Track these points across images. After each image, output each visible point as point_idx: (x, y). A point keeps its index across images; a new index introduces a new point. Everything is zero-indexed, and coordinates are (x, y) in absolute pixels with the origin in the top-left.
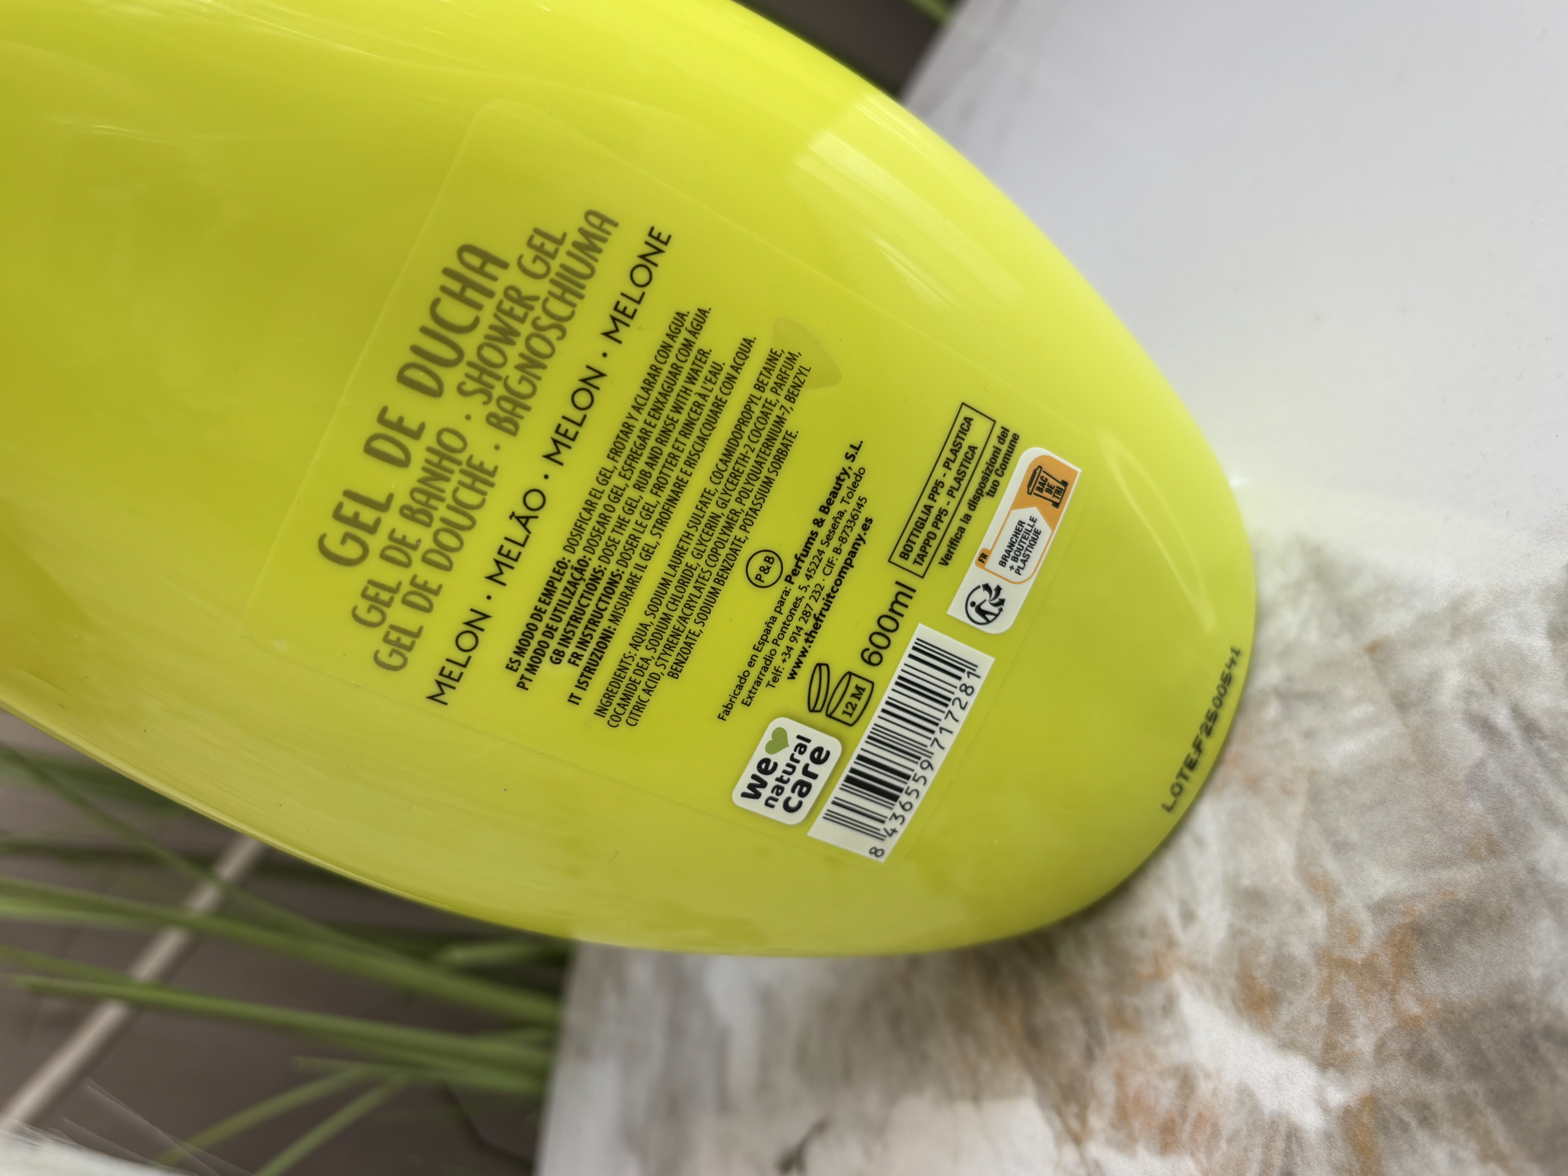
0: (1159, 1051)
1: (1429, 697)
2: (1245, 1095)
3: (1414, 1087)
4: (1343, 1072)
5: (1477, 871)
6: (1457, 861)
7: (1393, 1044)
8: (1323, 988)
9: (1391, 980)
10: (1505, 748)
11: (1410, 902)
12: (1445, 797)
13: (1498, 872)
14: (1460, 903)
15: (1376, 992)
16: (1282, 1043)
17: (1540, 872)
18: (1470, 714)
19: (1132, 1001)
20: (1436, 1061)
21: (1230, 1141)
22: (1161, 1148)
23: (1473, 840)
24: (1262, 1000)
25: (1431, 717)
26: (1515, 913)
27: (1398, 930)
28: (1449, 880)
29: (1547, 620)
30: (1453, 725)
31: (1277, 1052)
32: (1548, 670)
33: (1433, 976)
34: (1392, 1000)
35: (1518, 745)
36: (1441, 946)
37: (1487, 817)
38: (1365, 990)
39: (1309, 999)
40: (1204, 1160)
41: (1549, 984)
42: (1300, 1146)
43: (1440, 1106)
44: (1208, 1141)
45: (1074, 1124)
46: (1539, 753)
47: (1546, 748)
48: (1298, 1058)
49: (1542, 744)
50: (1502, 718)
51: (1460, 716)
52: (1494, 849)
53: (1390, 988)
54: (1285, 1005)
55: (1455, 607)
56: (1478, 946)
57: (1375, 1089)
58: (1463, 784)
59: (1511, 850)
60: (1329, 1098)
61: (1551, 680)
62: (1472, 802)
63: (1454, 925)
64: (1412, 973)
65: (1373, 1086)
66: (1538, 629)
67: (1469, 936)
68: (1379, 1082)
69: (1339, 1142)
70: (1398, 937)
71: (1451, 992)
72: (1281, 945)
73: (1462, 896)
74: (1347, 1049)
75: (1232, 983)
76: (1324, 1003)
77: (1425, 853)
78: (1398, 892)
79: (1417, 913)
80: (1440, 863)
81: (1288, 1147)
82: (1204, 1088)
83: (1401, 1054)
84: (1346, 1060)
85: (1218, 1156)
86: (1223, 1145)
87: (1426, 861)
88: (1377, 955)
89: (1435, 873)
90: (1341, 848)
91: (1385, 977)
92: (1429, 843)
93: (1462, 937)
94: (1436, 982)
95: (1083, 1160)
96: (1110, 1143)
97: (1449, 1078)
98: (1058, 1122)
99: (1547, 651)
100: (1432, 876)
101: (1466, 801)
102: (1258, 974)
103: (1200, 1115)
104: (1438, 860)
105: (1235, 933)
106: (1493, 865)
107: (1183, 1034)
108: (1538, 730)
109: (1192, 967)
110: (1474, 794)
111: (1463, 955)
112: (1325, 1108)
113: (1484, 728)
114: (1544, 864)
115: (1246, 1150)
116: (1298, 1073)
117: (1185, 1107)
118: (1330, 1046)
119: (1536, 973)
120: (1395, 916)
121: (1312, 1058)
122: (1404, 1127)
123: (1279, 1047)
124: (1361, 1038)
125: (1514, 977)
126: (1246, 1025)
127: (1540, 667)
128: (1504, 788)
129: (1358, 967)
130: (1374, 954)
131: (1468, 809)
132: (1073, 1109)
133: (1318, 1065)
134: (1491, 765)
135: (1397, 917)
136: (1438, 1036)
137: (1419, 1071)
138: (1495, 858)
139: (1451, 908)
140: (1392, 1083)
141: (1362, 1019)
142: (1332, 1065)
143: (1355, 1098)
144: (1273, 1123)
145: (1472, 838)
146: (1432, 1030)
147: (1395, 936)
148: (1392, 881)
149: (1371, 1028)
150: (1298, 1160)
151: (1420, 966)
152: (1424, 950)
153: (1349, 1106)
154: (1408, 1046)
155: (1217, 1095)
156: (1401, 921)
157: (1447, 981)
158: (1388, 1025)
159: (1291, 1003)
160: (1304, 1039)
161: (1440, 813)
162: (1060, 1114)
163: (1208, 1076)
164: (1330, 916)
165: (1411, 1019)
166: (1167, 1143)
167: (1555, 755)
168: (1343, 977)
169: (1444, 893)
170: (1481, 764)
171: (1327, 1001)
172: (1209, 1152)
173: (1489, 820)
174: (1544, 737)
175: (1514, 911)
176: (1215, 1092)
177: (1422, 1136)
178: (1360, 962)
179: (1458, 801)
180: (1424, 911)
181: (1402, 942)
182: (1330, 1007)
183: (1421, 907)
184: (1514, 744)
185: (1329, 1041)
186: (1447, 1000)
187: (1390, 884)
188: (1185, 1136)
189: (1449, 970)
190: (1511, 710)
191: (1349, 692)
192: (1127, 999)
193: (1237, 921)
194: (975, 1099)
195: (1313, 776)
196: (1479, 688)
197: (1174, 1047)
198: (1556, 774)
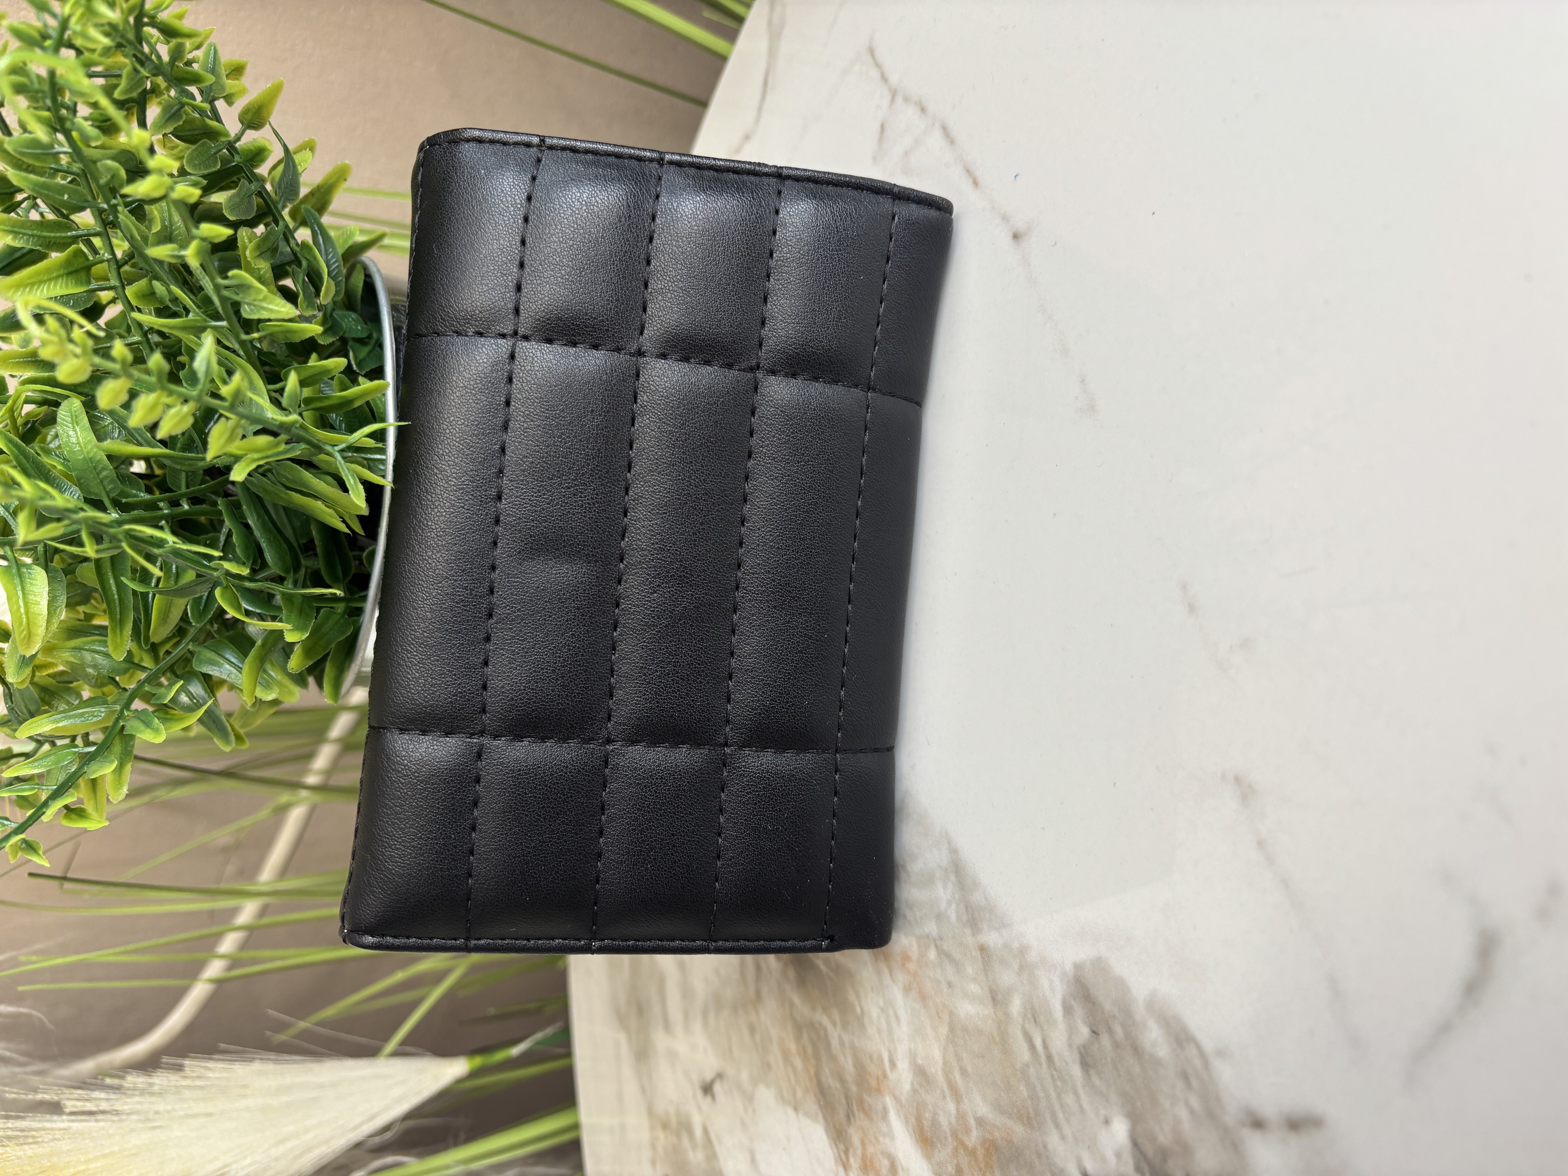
0: (881, 1139)
1: (1007, 1004)
5: (1022, 1130)
6: (1014, 1118)
8: (954, 1152)
9: (983, 1168)
10: (1038, 1063)
11: (992, 1128)
12: (1011, 1074)
13: (1031, 1137)
14: (1014, 1144)
17: (1048, 1150)
18: (1024, 1029)
19: (868, 1100)
23: (1022, 1110)
24: (927, 1140)
25: (1007, 1018)
27: (987, 1141)
28: (1010, 1128)
29: (1062, 994)
30: (1016, 1030)
32: (1061, 1028)
35: (1044, 1066)
36: (1004, 1164)
37: (1028, 1101)
38: (972, 1166)
39: (947, 1154)
45: (843, 1156)
46: (1052, 1077)
47: (1056, 1077)
49: (1054, 1073)
50: (1038, 1042)
51: (1020, 1028)
52: (1030, 1122)
54: (937, 1150)
55: (1022, 950)
58: (1019, 1072)
59: (1037, 1128)
61: (1061, 1034)
62: (1022, 1086)
63: (1010, 1155)
66: (1059, 997)
67: (1016, 1166)
70: (987, 1145)
72: (935, 1114)
73: (1015, 1140)
75: (913, 1120)
77: (1000, 1102)
78: (988, 1118)
80: (1006, 1114)
87: (1001, 1108)
89: (1004, 1118)
90: (963, 1072)
91: (980, 1165)
92: (1002, 1098)
93: (1014, 1165)
98: (836, 1151)
99: (1061, 1015)
101: (1020, 1083)
102: (925, 1123)
104: (1005, 1111)
105: (915, 1091)
106: (1029, 1132)
107: (892, 1136)
108: (1054, 1063)
109: (895, 1097)
110: (1023, 1082)
113: (1030, 1043)
114: (1050, 1147)
120: (986, 1131)
126: (920, 1151)
127: (1057, 1023)
128: (1036, 1088)
129: (969, 1150)
130: (976, 1148)
131: (1020, 1089)
132: (842, 1147)
134: (1032, 1070)
138: (1030, 1128)
139: (1010, 1144)
145: (1021, 1108)
147: (985, 1143)
151: (995, 1168)
152: (997, 1160)
156: (988, 1136)
161: (1008, 1083)
162: (836, 1145)
163: (903, 1168)
164: (958, 1110)
167: (1059, 1083)
168: (962, 1152)
170: (1027, 1065)
171: (955, 1161)
173: (1029, 1104)
174: (1055, 1069)
178: (970, 1148)
179: (1016, 1081)
181: (988, 1149)
182: (956, 1165)
183: (997, 1134)
184: (1042, 1064)
187: (985, 1110)
190: (1043, 1041)
191: (970, 970)
192: (865, 1096)
193: (915, 1083)
194: (796, 1109)
195: (951, 1014)
196: (1029, 1016)
197: (887, 1141)
198: (1059, 1096)
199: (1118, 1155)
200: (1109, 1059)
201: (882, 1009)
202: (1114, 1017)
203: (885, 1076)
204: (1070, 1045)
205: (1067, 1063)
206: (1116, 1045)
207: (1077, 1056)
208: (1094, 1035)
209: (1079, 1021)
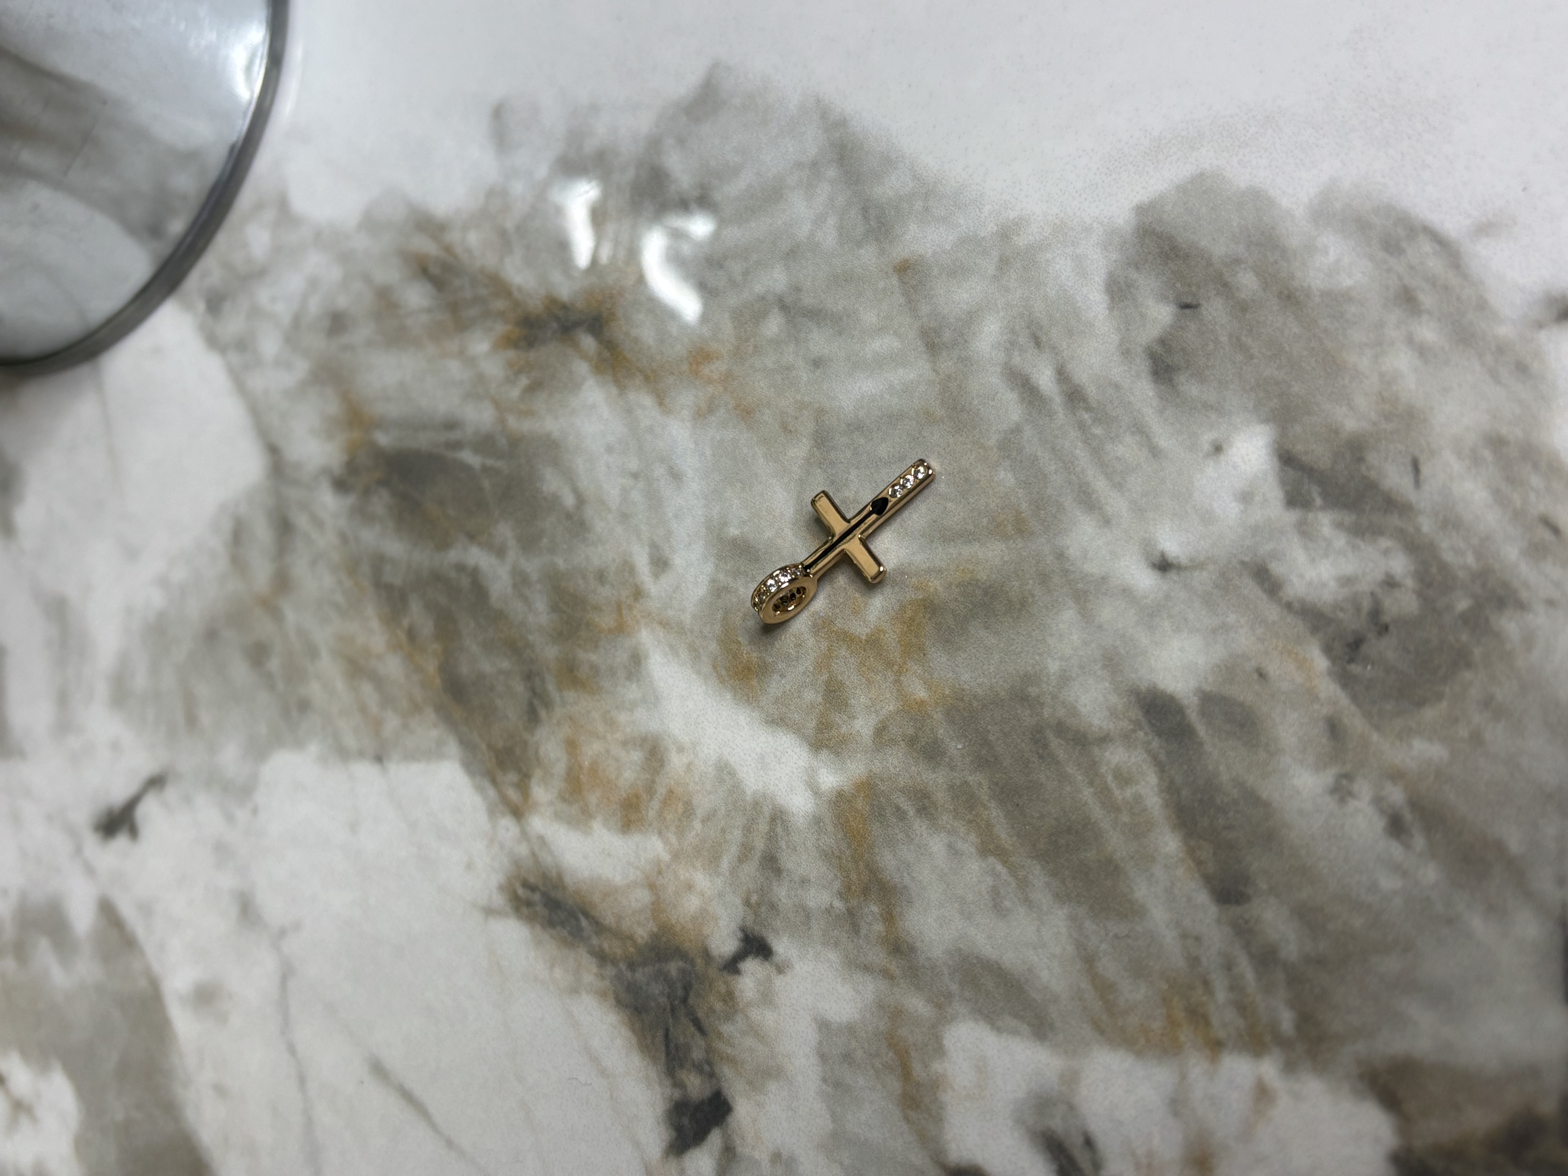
0: (623, 718)
1: (966, 341)
2: (725, 772)
3: (915, 775)
4: (837, 754)
5: (1002, 551)
6: (980, 537)
7: (895, 728)
8: (821, 663)
9: (898, 660)
10: (1045, 416)
11: (925, 577)
12: (974, 463)
13: (1024, 554)
14: (979, 583)
15: (880, 672)
16: (770, 719)
17: (1069, 560)
18: (1011, 369)
19: (587, 657)
20: (940, 750)
21: (706, 820)
22: (623, 826)
23: (1001, 515)
24: (749, 669)
25: (966, 366)
26: (1038, 601)
27: (909, 607)
28: (970, 558)
29: (1107, 271)
30: (990, 379)
31: (765, 728)
32: (1103, 331)
33: (944, 659)
34: (897, 681)
35: (1060, 414)
36: (955, 629)
37: (1017, 492)
38: (868, 668)
39: (804, 673)
40: (673, 839)
41: (1065, 679)
42: (786, 829)
43: (941, 796)
44: (680, 820)
45: (513, 794)
46: (1081, 426)
47: (1090, 422)
48: (788, 736)
49: (1086, 416)
50: (1045, 380)
51: (999, 370)
52: (1021, 529)
53: (896, 667)
54: (776, 677)
55: (1005, 233)
56: (995, 632)
57: (872, 774)
58: (995, 450)
59: (1040, 531)
60: (821, 781)
61: (1104, 343)
62: (1003, 472)
63: (971, 607)
64: (922, 655)
65: (871, 771)
66: (1097, 279)
67: (986, 620)
68: (877, 767)
69: (830, 828)
70: (909, 614)
71: (962, 679)
73: (983, 576)
74: (844, 730)
75: (713, 646)
76: (822, 678)
77: (946, 523)
78: (913, 564)
79: (932, 590)
80: (962, 537)
81: (772, 830)
82: (676, 762)
83: (903, 740)
84: (842, 742)
85: (691, 837)
86: (697, 825)
87: (947, 532)
88: (884, 632)
89: (954, 547)
91: (891, 656)
92: (952, 513)
93: (979, 620)
94: (947, 666)
95: (524, 834)
96: (558, 816)
97: (952, 769)
98: (492, 792)
99: (1104, 308)
100: (951, 550)
101: (996, 471)
103: (671, 792)
104: (959, 533)
105: (716, 589)
106: (1019, 546)
107: (652, 700)
108: (1085, 400)
109: (665, 624)
110: (1006, 464)
111: (978, 640)
112: (816, 791)
113: (1025, 389)
114: (1073, 552)
115: (723, 831)
116: (787, 752)
117: (653, 782)
118: (824, 726)
119: (1053, 667)
120: (907, 590)
121: (804, 738)
122: (901, 815)
123: (767, 723)
124: (860, 719)
125: (1029, 668)
126: (729, 696)
127: (1094, 325)
128: (1040, 461)
129: (862, 642)
130: (879, 630)
131: (998, 480)
132: (512, 777)
133: (811, 745)
134: (1028, 432)
135: (909, 591)
136: (945, 723)
137: (921, 758)
138: (1022, 539)
139: (969, 588)
140: (892, 769)
141: (863, 699)
142: (827, 746)
143: (850, 782)
144: (757, 805)
145: (999, 513)
146: (938, 716)
147: (905, 613)
148: (907, 551)
149: (873, 709)
150: (783, 844)
151: (931, 648)
152: (936, 631)
153: (843, 790)
154: (911, 731)
155: (692, 771)
156: (913, 597)
157: (959, 667)
158: (891, 708)
159: (782, 676)
160: (796, 716)
161: (967, 480)
162: (494, 782)
163: (681, 749)
165: (917, 703)
166: (630, 821)
167: (1098, 430)
168: (843, 652)
169: (963, 570)
170: (1017, 430)
171: (825, 677)
172: (681, 832)
173: (1021, 496)
174: (1088, 409)
175: (1036, 599)
176: (689, 767)
177: (920, 826)
178: (864, 638)
179: (988, 470)
180: (939, 588)
181: (912, 619)
182: (828, 683)
183: (936, 585)
184: (1056, 413)
185: (824, 721)
186: (957, 686)
187: (904, 553)
188: (651, 814)
189: (962, 655)
190: (1057, 371)
191: (870, 317)
192: (582, 655)
193: (721, 576)
194: (379, 759)
195: (820, 413)
196: (1023, 339)
197: (640, 714)
198: (1097, 452)
199: (1246, 497)
200: (1224, 339)
201: (635, 476)
202: (1237, 261)
203: (638, 593)
204: (1126, 353)
205: (1117, 387)
206: (1242, 308)
207: (1143, 365)
208: (1187, 311)
209: (1150, 302)
